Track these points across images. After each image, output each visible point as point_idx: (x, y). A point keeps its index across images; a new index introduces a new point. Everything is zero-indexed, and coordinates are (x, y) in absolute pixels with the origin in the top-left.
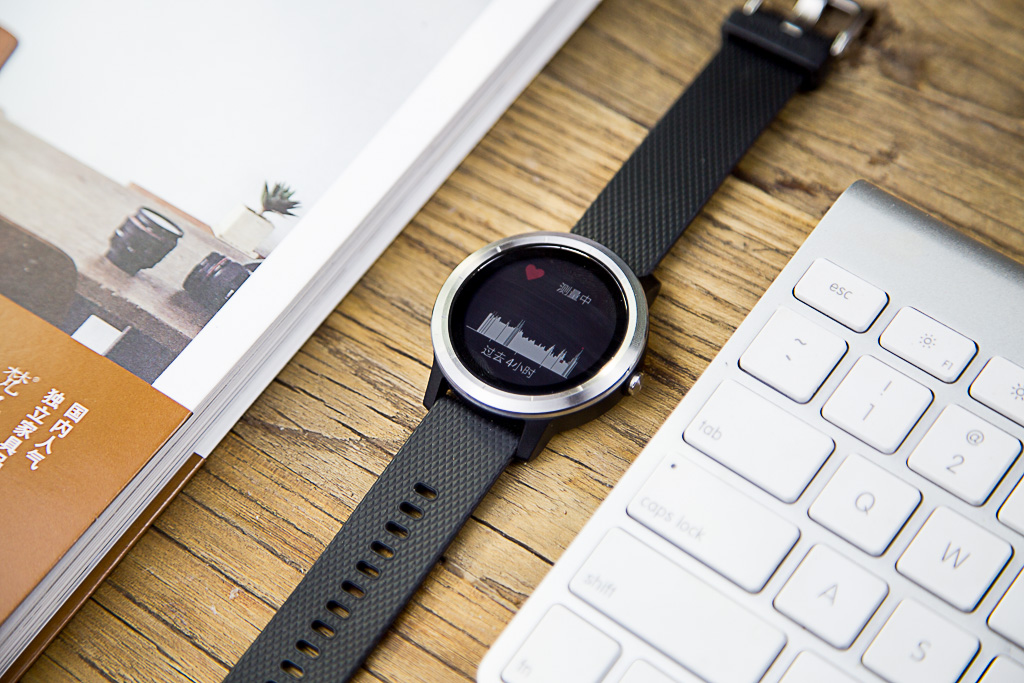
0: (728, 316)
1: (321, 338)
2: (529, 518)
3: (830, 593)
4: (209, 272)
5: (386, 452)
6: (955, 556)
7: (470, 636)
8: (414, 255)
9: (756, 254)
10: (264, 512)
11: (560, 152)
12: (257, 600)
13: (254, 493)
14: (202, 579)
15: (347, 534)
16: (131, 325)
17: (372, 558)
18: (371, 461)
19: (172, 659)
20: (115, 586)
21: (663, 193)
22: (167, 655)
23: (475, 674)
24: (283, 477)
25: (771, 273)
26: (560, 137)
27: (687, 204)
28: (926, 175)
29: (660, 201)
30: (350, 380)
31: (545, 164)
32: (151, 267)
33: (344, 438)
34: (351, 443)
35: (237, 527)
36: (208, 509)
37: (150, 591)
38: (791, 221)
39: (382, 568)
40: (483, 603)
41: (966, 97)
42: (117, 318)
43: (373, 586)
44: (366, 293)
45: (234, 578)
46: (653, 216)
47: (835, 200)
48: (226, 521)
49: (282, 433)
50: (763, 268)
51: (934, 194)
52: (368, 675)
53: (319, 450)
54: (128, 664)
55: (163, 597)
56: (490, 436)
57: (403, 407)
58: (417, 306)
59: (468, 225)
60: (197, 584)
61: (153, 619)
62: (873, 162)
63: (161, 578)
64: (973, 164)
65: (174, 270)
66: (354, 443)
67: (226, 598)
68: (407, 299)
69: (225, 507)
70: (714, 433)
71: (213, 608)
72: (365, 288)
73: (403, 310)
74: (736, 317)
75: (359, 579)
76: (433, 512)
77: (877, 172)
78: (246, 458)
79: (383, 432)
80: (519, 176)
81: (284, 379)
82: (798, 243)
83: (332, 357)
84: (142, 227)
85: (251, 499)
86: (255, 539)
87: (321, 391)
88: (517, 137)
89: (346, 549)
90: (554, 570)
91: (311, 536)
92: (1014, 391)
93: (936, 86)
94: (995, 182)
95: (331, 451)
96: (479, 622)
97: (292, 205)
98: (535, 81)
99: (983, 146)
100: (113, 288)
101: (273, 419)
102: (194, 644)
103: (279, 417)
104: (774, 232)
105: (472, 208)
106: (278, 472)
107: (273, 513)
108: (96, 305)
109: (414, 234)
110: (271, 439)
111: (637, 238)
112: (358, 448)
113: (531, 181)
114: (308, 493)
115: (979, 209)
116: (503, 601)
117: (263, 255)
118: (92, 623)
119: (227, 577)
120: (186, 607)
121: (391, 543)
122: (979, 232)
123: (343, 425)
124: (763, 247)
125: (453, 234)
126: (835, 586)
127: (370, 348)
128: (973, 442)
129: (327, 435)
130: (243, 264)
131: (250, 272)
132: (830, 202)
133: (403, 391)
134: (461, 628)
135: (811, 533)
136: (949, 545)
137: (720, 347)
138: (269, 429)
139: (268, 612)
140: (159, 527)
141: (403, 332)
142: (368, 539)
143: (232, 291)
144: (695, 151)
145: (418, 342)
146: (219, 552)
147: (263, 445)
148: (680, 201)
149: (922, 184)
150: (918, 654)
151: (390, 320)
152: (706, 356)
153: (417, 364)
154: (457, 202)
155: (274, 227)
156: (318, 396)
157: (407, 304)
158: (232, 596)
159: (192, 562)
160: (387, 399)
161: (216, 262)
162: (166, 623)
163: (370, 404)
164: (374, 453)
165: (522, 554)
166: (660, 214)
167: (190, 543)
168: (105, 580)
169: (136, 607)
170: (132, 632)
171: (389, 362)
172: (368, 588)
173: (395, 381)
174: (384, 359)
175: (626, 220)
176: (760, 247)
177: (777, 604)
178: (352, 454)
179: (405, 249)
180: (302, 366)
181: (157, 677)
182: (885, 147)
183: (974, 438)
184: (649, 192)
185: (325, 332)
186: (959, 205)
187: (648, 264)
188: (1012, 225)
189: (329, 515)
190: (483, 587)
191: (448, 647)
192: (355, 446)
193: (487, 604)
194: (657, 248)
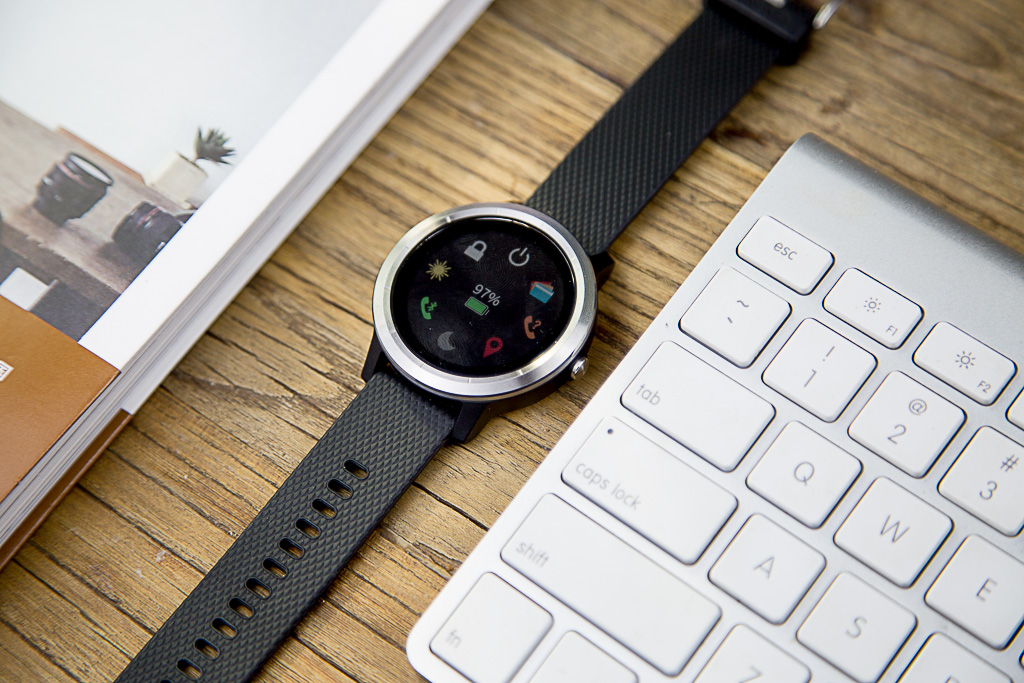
0: (672, 272)
1: (254, 288)
2: (464, 481)
3: (766, 566)
4: (140, 223)
5: (320, 410)
6: (894, 529)
7: (402, 604)
8: (352, 202)
9: (703, 207)
10: (193, 472)
11: (504, 96)
12: (184, 563)
13: (183, 451)
14: (128, 540)
15: (273, 510)
16: (57, 278)
17: (297, 537)
18: (304, 420)
19: (96, 624)
20: (38, 548)
21: (625, 166)
22: (90, 620)
23: (405, 642)
24: (213, 435)
25: (717, 227)
26: (506, 81)
27: (648, 180)
28: (879, 126)
29: (621, 175)
30: (283, 334)
31: (489, 108)
32: (79, 217)
33: (276, 395)
34: (284, 401)
35: (165, 488)
36: (135, 467)
37: (75, 553)
38: (740, 173)
39: (306, 547)
40: (415, 570)
41: (923, 43)
42: (43, 271)
43: (296, 566)
44: (301, 242)
45: (161, 540)
46: (613, 190)
47: (785, 150)
48: (154, 480)
49: (213, 388)
50: (710, 222)
51: (887, 145)
52: (296, 643)
53: (250, 407)
54: (50, 629)
55: (87, 559)
56: (425, 415)
57: (337, 363)
58: (354, 257)
59: (408, 172)
60: (122, 546)
61: (76, 583)
62: (825, 111)
63: (85, 539)
64: (928, 114)
65: (103, 220)
66: (287, 401)
67: (152, 561)
68: (343, 248)
69: (152, 465)
70: (653, 397)
71: (139, 572)
72: (301, 237)
73: (339, 261)
74: (681, 273)
75: (281, 557)
76: (362, 492)
77: (829, 121)
78: (175, 414)
79: (316, 389)
80: (460, 120)
81: (216, 332)
82: (745, 195)
83: (265, 309)
84: (70, 174)
85: (180, 458)
86: (183, 500)
87: (253, 345)
88: (461, 79)
89: (271, 525)
90: (488, 535)
91: (241, 497)
92: (959, 359)
93: (892, 31)
94: (950, 134)
95: (263, 408)
96: (410, 589)
97: (227, 153)
98: (481, 20)
99: (938, 95)
100: (40, 239)
101: (204, 373)
102: (119, 609)
103: (209, 372)
104: (722, 184)
105: (412, 154)
106: (208, 429)
107: (201, 473)
108: (21, 258)
109: (352, 181)
110: (201, 395)
111: (593, 213)
112: (290, 406)
113: (473, 126)
114: (238, 452)
115: (933, 162)
116: (436, 568)
117: (196, 205)
118: (14, 586)
119: (154, 539)
120: (111, 570)
121: (316, 522)
122: (932, 187)
123: (276, 381)
124: (710, 200)
125: (393, 182)
126: (772, 559)
127: (304, 300)
128: (915, 412)
129: (259, 392)
130: (174, 214)
131: (181, 223)
132: (780, 152)
133: (338, 347)
134: (393, 595)
135: (750, 503)
136: (889, 518)
137: (664, 305)
138: (199, 384)
139: (195, 576)
140: (84, 485)
141: (338, 284)
142: (294, 516)
143: (163, 243)
144: (662, 124)
145: (353, 294)
146: (146, 512)
147: (192, 401)
148: (642, 176)
149: (875, 134)
150: (854, 631)
151: (326, 271)
152: (650, 314)
153: (352, 318)
154: (397, 147)
155: (206, 175)
156: (250, 350)
157: (343, 254)
158: (159, 559)
159: (118, 523)
160: (322, 355)
161: (147, 212)
162: (91, 587)
163: (304, 359)
164: (307, 411)
165: (456, 519)
166: (620, 189)
167: (116, 502)
168: (28, 541)
169: (59, 569)
170: (55, 596)
171: (324, 316)
172: (290, 568)
173: (330, 336)
174: (319, 313)
175: (584, 193)
176: (707, 199)
177: (712, 576)
178: (285, 412)
179: (342, 196)
180: (234, 319)
181: (81, 643)
182: (838, 95)
183: (917, 407)
184: (611, 164)
185: (258, 283)
186: (912, 158)
187: (602, 241)
188: (966, 179)
189: (260, 476)
190: (416, 552)
191: (379, 615)
192: (287, 403)
193: (420, 571)
194: (614, 225)
